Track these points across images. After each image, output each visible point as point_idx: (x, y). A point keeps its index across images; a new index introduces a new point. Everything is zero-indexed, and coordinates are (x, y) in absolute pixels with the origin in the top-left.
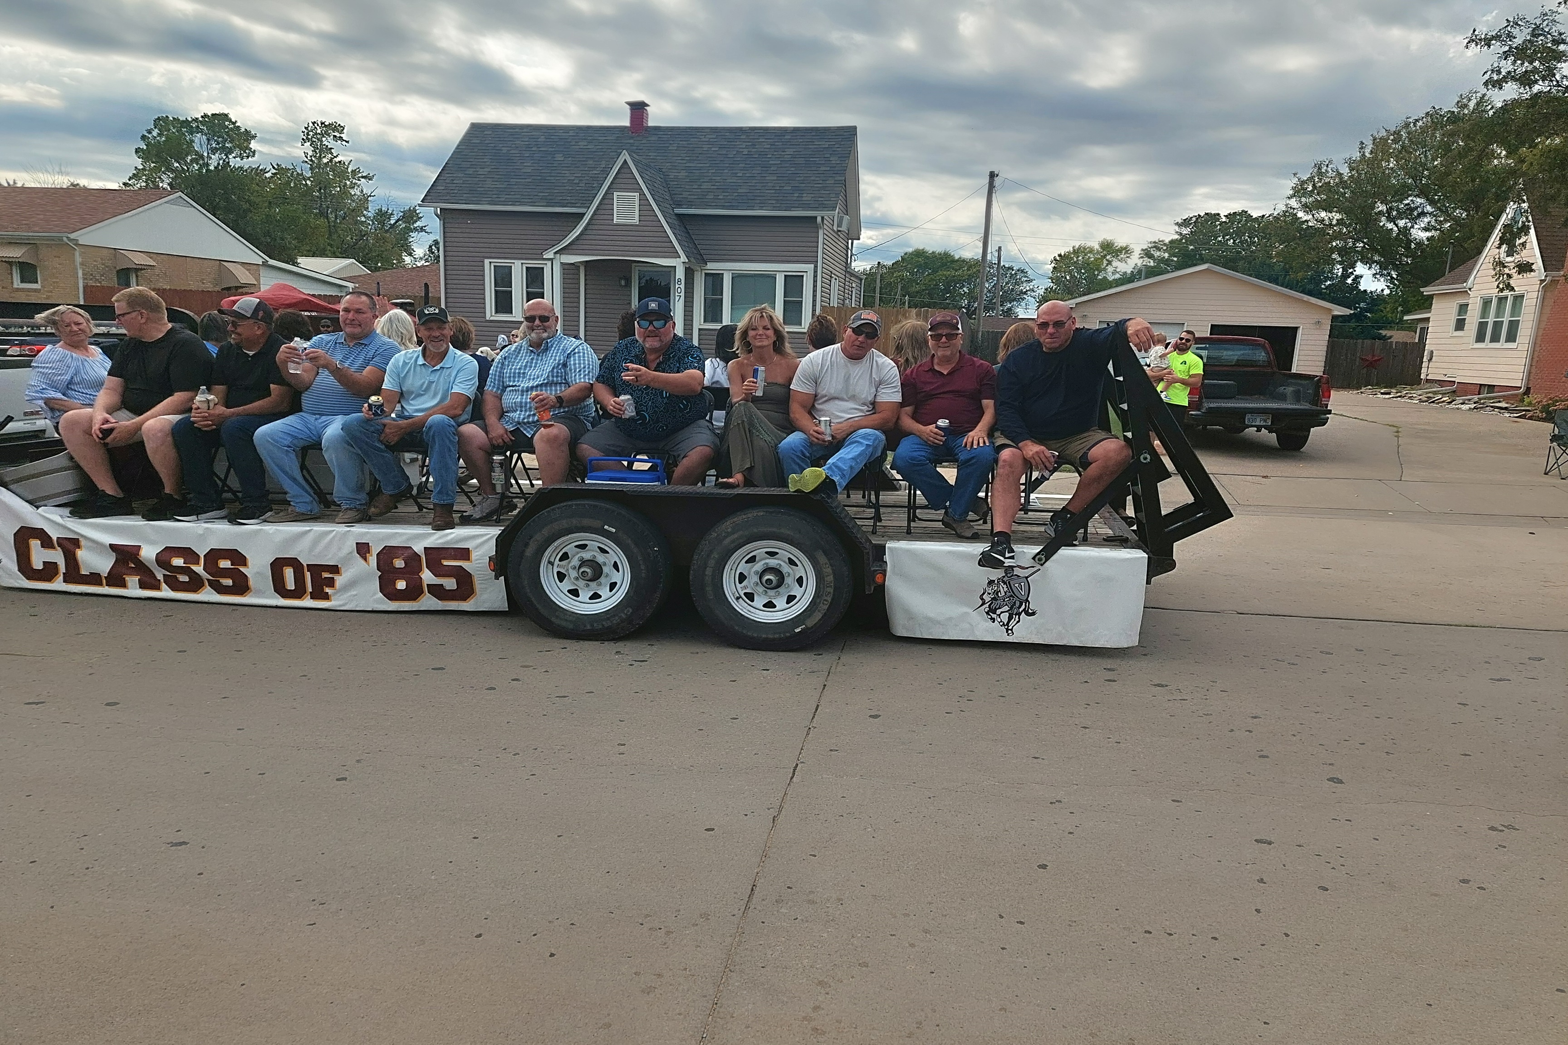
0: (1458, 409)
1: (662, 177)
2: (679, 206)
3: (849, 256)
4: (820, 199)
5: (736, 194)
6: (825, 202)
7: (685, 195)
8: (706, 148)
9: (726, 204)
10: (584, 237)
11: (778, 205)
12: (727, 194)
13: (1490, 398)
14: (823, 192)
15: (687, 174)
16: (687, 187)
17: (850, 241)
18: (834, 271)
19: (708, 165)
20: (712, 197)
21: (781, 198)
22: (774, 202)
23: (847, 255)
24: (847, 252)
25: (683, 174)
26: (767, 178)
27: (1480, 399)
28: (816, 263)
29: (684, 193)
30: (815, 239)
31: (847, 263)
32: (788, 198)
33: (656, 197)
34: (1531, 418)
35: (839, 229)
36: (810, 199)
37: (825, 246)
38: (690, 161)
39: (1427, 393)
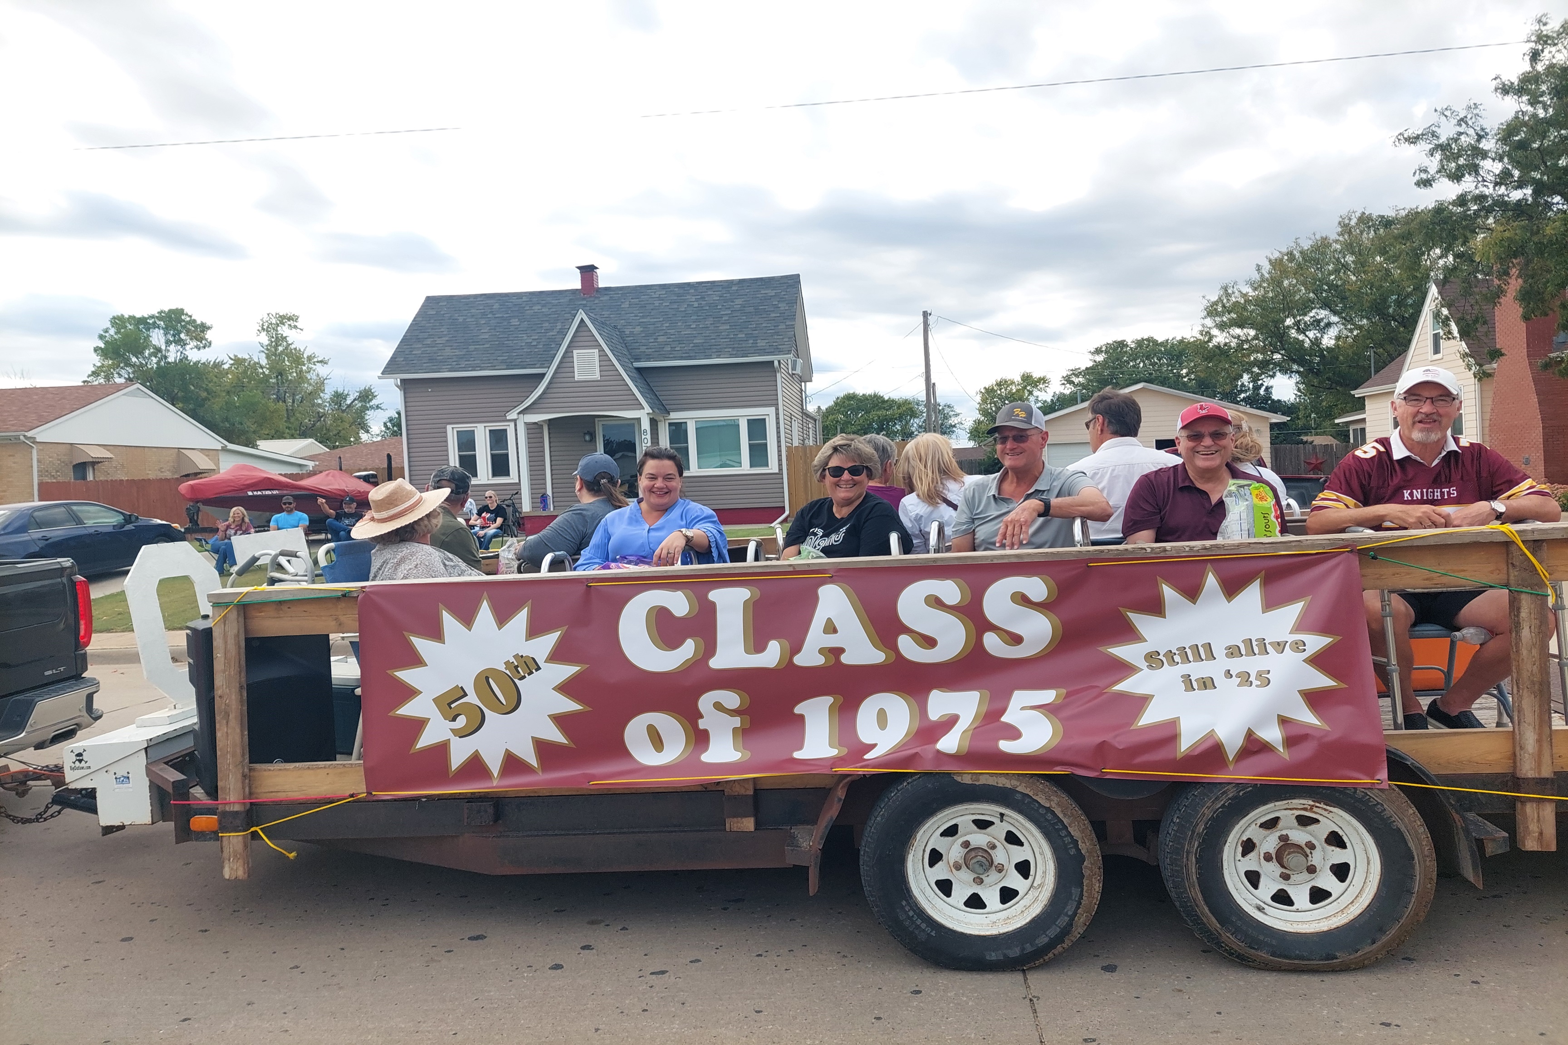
1: (618, 333)
2: (638, 359)
3: (804, 398)
4: (774, 344)
5: (691, 345)
6: (780, 347)
7: (643, 349)
8: (657, 303)
9: (684, 355)
10: (545, 396)
11: (735, 353)
12: (684, 345)
14: (776, 337)
15: (642, 329)
16: (643, 341)
17: (803, 384)
18: (793, 413)
19: (661, 319)
20: (669, 349)
21: (736, 346)
22: (730, 350)
23: (802, 397)
24: (802, 394)
25: (638, 329)
26: (720, 328)
28: (776, 405)
29: (641, 347)
30: (773, 383)
31: (802, 405)
32: (743, 345)
33: (616, 353)
35: (794, 372)
36: (764, 344)
37: (784, 389)
38: (643, 317)
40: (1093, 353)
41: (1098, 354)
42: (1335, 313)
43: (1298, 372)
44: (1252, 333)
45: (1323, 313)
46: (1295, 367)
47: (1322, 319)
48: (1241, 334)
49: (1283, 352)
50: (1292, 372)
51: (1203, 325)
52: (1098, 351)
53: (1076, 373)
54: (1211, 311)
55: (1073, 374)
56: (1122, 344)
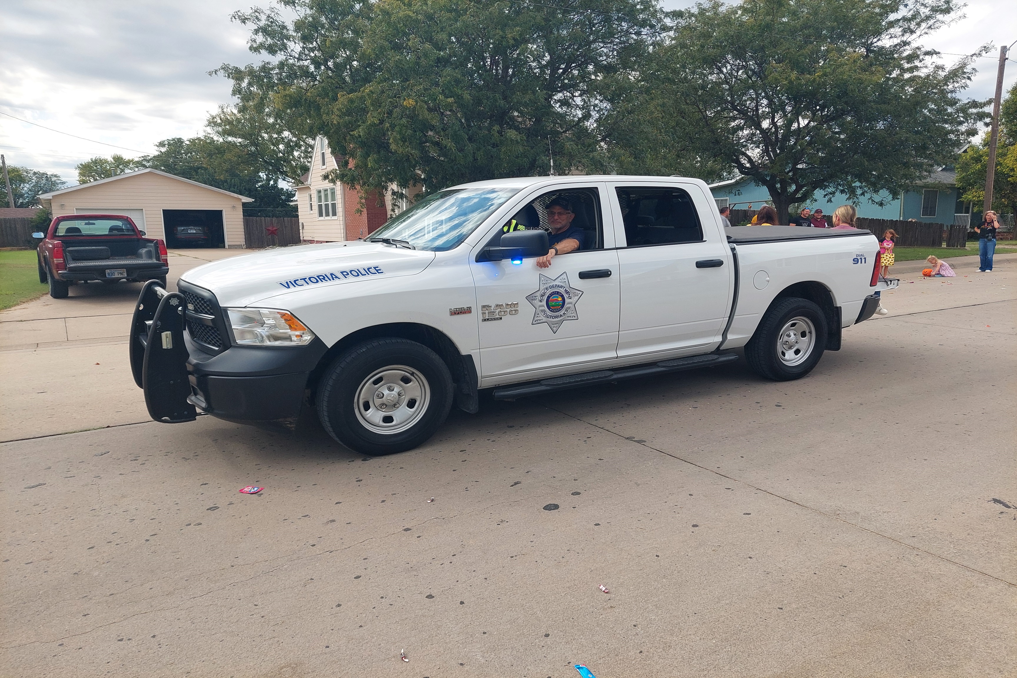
40: (158, 146)
41: (162, 147)
48: (232, 140)
51: (205, 131)
52: (162, 144)
53: (145, 159)
55: (144, 159)
56: (179, 141)
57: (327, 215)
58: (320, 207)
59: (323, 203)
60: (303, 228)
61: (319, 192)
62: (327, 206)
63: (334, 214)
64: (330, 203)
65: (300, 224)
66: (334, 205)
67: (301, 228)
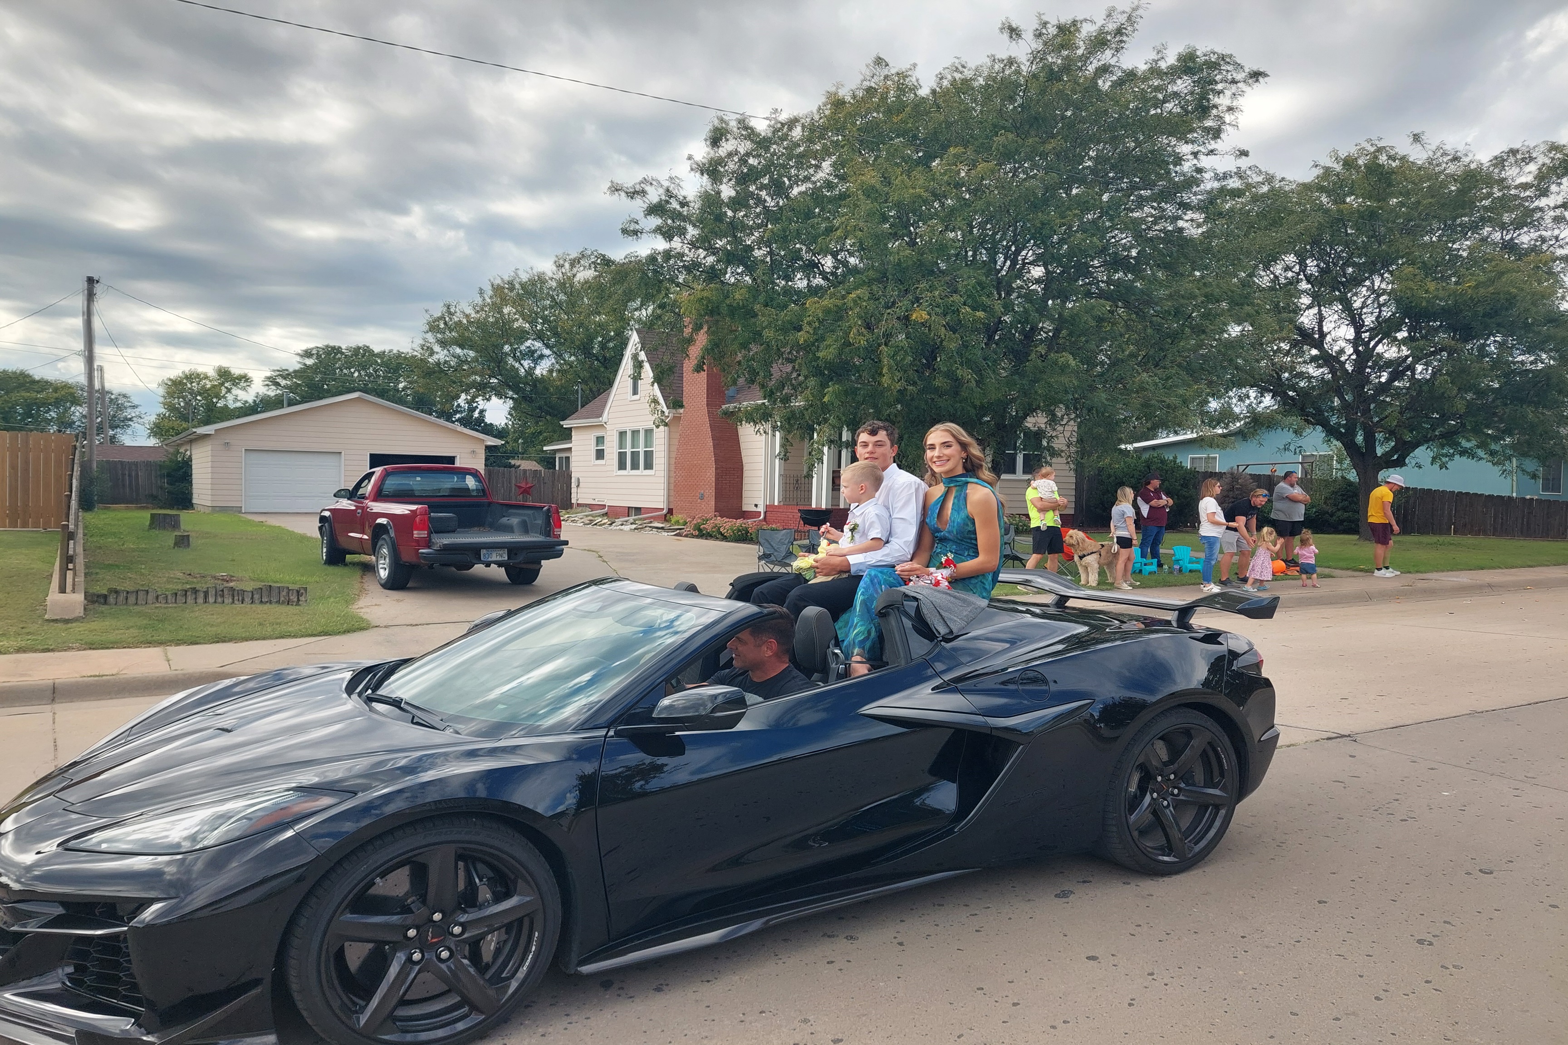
0: (621, 530)
13: (640, 519)
27: (635, 520)
34: (686, 536)
39: (587, 516)
40: (301, 356)
41: (308, 357)
42: (547, 346)
43: (512, 398)
44: (472, 354)
45: (538, 344)
46: (510, 393)
47: (536, 351)
48: (461, 354)
49: (499, 377)
50: (506, 397)
51: (424, 339)
52: (307, 354)
53: (285, 374)
54: (433, 327)
55: (279, 375)
56: (337, 350)
57: (635, 466)
58: (622, 456)
59: (628, 450)
60: (578, 486)
61: (622, 434)
62: (635, 455)
63: (649, 466)
64: (641, 449)
65: (573, 480)
66: (649, 455)
67: (574, 485)
